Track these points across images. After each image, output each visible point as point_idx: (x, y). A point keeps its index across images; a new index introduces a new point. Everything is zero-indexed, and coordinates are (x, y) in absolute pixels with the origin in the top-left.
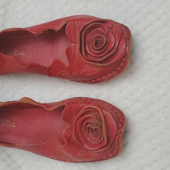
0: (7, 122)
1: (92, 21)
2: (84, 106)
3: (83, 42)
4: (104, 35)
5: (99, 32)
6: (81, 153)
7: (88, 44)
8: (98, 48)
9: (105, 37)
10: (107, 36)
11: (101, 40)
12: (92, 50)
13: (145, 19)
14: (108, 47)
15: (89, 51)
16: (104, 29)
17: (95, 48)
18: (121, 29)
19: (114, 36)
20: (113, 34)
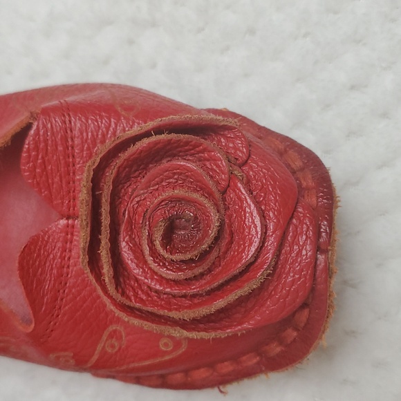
1: (151, 125)
3: (106, 220)
4: (210, 195)
5: (185, 177)
7: (130, 229)
8: (177, 257)
9: (216, 205)
10: (224, 200)
11: (196, 217)
12: (150, 259)
13: (385, 115)
14: (226, 253)
15: (132, 265)
16: (208, 164)
17: (162, 252)
18: (288, 166)
19: (258, 204)
20: (250, 192)
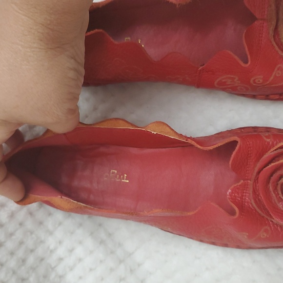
0: (113, 173)
2: (273, 143)
6: (266, 231)
